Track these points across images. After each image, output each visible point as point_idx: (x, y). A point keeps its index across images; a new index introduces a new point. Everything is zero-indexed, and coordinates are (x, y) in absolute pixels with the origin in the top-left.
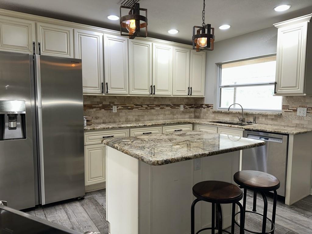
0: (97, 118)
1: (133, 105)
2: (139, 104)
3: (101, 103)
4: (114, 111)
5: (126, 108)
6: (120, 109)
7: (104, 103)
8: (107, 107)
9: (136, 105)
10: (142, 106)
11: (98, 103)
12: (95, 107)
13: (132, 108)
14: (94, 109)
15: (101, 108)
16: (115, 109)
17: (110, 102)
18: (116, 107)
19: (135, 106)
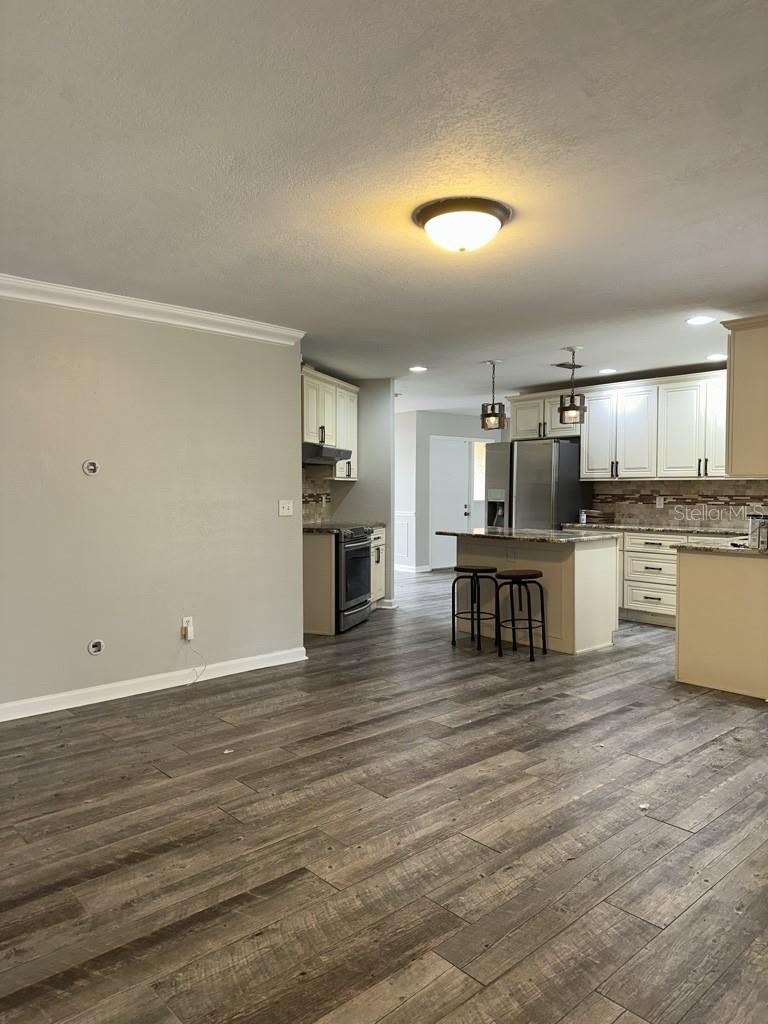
0: (630, 516)
1: (696, 496)
2: (709, 494)
3: (638, 492)
4: (657, 507)
5: (683, 501)
6: (669, 503)
7: (643, 492)
8: (648, 499)
9: (704, 496)
10: (716, 499)
11: (634, 492)
12: (628, 499)
13: (694, 502)
14: (627, 502)
15: (637, 500)
16: (660, 503)
17: (652, 491)
18: (662, 498)
19: (700, 499)
